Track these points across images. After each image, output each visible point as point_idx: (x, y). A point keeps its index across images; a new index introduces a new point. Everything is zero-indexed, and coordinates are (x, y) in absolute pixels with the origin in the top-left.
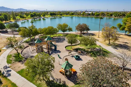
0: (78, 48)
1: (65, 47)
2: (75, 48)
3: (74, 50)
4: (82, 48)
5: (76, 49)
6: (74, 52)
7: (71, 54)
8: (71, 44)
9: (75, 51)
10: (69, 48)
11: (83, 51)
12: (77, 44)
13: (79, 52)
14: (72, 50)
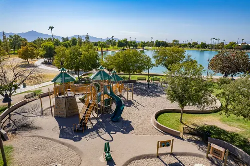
0: (212, 127)
1: (157, 116)
2: (196, 122)
3: (191, 133)
4: (229, 129)
5: (202, 128)
6: (189, 140)
7: (172, 154)
8: (183, 103)
9: (197, 142)
10: (171, 121)
11: (240, 146)
12: (208, 108)
13: (216, 151)
14: (180, 129)
